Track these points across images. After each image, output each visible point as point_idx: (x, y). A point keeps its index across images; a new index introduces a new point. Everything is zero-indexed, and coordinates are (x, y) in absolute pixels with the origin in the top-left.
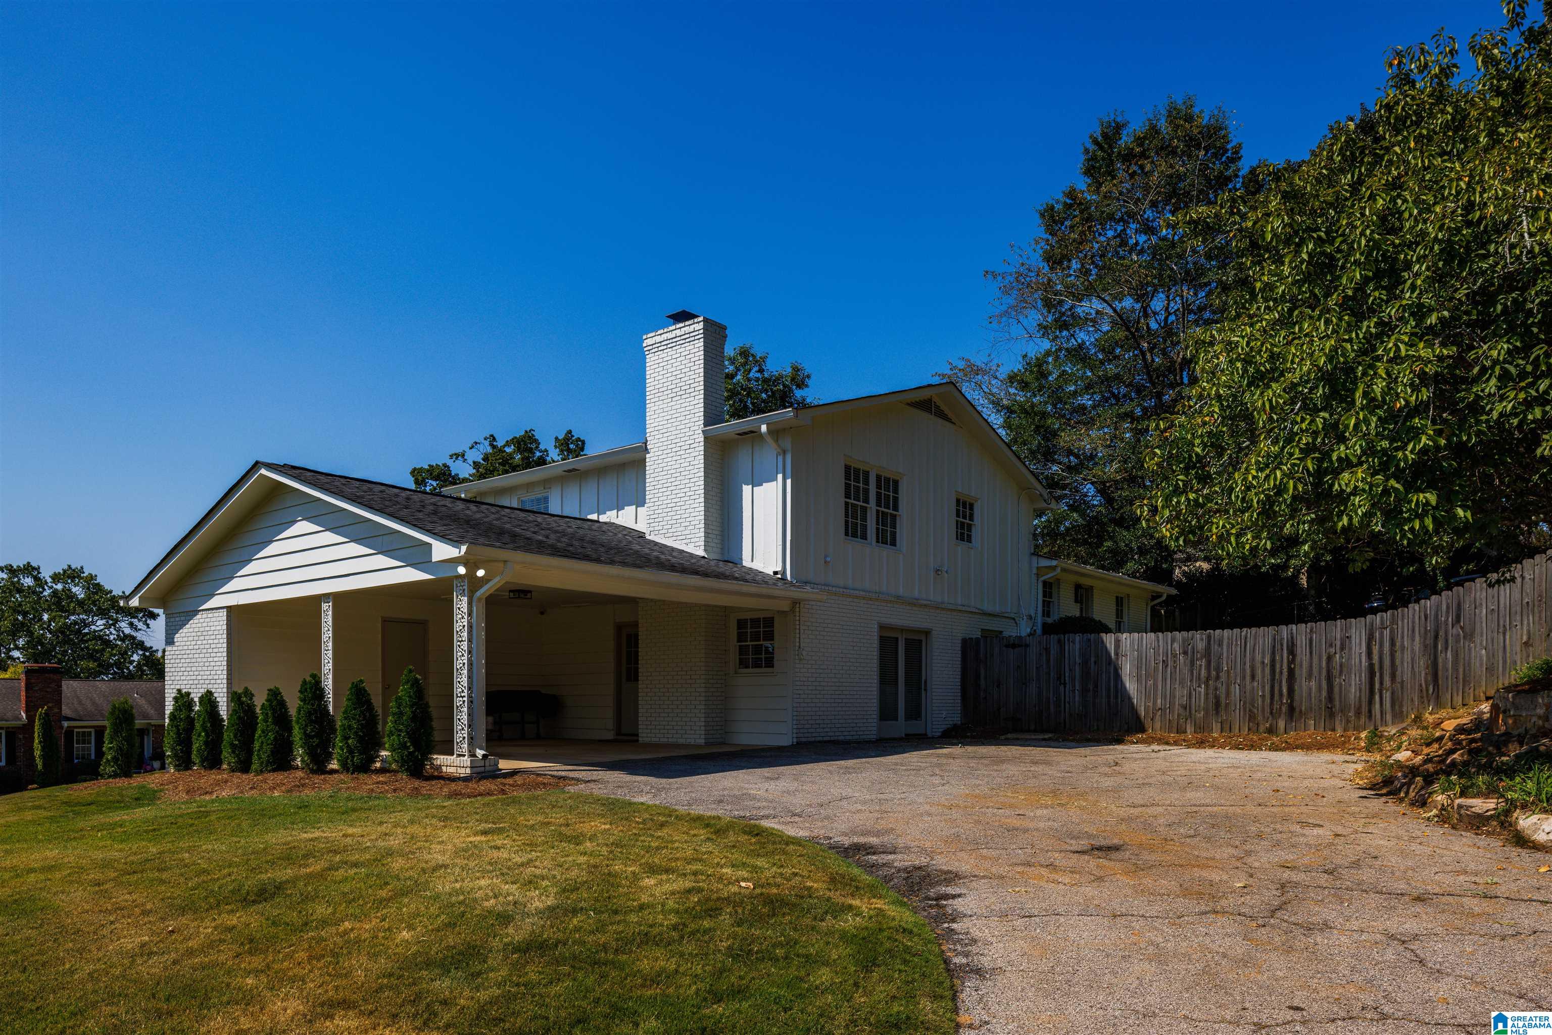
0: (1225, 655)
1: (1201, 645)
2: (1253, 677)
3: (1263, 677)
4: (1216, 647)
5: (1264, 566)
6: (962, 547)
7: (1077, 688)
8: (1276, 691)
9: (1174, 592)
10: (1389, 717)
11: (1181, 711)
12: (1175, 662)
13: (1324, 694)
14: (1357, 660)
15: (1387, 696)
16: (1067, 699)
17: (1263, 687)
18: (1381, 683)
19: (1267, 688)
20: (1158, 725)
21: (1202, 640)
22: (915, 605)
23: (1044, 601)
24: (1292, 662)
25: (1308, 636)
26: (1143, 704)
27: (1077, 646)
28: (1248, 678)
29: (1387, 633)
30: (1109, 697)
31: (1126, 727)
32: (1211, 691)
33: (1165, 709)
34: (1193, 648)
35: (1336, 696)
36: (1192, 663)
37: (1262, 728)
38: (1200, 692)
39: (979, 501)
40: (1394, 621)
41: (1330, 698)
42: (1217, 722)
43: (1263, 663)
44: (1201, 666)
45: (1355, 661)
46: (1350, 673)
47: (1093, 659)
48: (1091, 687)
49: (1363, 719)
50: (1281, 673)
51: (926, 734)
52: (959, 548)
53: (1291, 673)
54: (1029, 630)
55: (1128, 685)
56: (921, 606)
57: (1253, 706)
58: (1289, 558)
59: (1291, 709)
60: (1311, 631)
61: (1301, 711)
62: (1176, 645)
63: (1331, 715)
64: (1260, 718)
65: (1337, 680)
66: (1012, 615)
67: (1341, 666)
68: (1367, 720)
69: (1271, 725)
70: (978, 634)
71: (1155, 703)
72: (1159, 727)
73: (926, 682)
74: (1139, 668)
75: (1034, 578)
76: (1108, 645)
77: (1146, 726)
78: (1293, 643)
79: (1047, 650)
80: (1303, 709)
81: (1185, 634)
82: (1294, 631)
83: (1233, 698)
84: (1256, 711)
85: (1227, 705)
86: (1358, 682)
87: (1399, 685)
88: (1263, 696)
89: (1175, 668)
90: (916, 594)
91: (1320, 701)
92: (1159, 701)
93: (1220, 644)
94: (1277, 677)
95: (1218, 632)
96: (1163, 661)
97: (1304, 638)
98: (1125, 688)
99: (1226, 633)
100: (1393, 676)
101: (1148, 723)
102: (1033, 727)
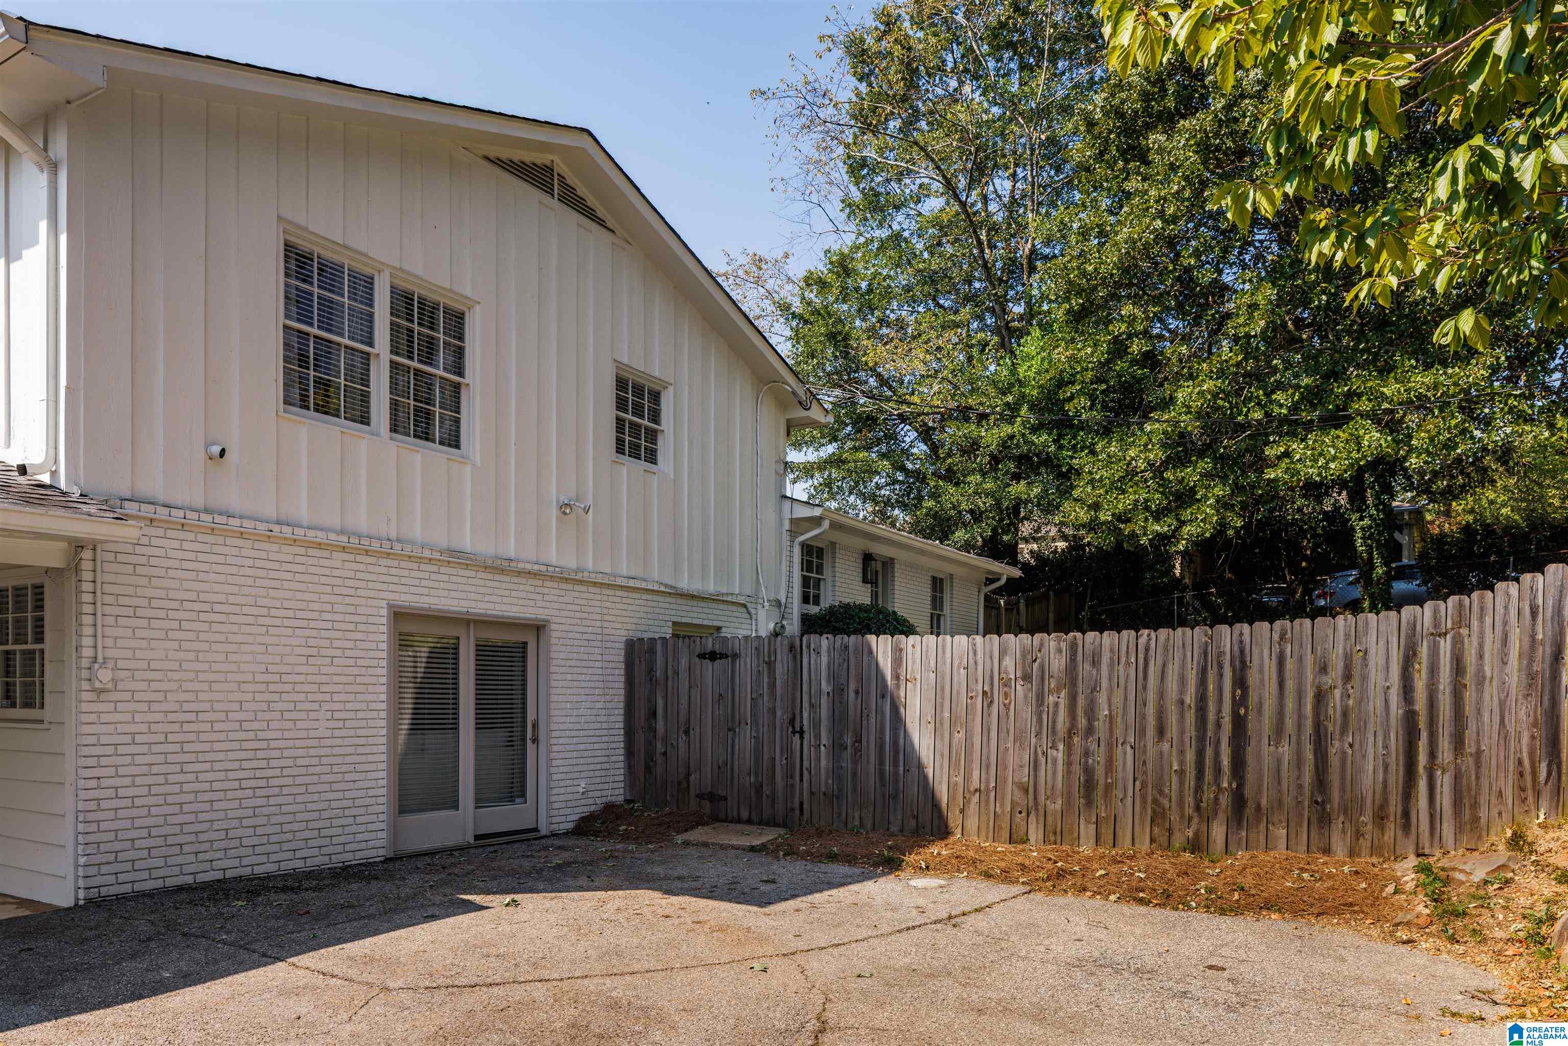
0: (1105, 684)
1: (1058, 664)
2: (1161, 732)
3: (1182, 732)
4: (1087, 667)
5: (1145, 534)
6: (630, 468)
7: (824, 741)
8: (1208, 762)
9: (1017, 573)
10: (1447, 829)
11: (1019, 796)
12: (1006, 695)
13: (1308, 777)
14: (1380, 702)
15: (1445, 782)
16: (806, 764)
17: (1182, 752)
18: (1432, 755)
19: (1190, 756)
20: (972, 823)
21: (1060, 651)
22: (502, 571)
23: (804, 577)
24: (1240, 702)
25: (1276, 649)
26: (945, 779)
27: (824, 659)
28: (1151, 732)
29: (1445, 646)
30: (881, 762)
31: (913, 823)
32: (1076, 758)
33: (988, 790)
34: (1042, 668)
35: (1334, 779)
36: (1040, 699)
37: (1178, 840)
38: (1055, 761)
39: (671, 389)
40: (1461, 620)
41: (1321, 782)
42: (1088, 822)
43: (1181, 702)
44: (1056, 704)
45: (1375, 703)
46: (1362, 729)
47: (852, 686)
48: (849, 740)
49: (1391, 830)
50: (1218, 725)
51: (536, 830)
52: (624, 470)
53: (1239, 723)
54: (771, 626)
55: (916, 741)
56: (520, 573)
57: (1161, 792)
58: (1182, 523)
59: (1239, 801)
60: (1282, 637)
61: (1258, 807)
62: (1009, 662)
63: (1323, 819)
64: (1174, 817)
65: (1337, 744)
66: (742, 600)
67: (1345, 714)
68: (1400, 833)
69: (1197, 834)
70: (668, 632)
71: (967, 778)
72: (975, 827)
73: (535, 726)
74: (937, 707)
75: (786, 537)
76: (880, 659)
77: (951, 824)
78: (1243, 662)
79: (771, 665)
80: (1264, 802)
81: (1025, 638)
82: (1247, 638)
83: (1120, 776)
84: (1166, 803)
85: (1108, 788)
86: (1381, 751)
87: (1471, 760)
88: (1181, 773)
89: (1007, 707)
90: (511, 551)
91: (1300, 786)
92: (976, 774)
93: (1096, 662)
94: (1210, 734)
95: (1091, 635)
96: (984, 693)
97: (1266, 652)
98: (912, 744)
99: (1108, 638)
100: (1458, 742)
101: (954, 820)
102: (745, 815)
